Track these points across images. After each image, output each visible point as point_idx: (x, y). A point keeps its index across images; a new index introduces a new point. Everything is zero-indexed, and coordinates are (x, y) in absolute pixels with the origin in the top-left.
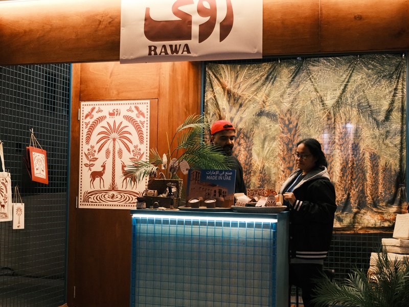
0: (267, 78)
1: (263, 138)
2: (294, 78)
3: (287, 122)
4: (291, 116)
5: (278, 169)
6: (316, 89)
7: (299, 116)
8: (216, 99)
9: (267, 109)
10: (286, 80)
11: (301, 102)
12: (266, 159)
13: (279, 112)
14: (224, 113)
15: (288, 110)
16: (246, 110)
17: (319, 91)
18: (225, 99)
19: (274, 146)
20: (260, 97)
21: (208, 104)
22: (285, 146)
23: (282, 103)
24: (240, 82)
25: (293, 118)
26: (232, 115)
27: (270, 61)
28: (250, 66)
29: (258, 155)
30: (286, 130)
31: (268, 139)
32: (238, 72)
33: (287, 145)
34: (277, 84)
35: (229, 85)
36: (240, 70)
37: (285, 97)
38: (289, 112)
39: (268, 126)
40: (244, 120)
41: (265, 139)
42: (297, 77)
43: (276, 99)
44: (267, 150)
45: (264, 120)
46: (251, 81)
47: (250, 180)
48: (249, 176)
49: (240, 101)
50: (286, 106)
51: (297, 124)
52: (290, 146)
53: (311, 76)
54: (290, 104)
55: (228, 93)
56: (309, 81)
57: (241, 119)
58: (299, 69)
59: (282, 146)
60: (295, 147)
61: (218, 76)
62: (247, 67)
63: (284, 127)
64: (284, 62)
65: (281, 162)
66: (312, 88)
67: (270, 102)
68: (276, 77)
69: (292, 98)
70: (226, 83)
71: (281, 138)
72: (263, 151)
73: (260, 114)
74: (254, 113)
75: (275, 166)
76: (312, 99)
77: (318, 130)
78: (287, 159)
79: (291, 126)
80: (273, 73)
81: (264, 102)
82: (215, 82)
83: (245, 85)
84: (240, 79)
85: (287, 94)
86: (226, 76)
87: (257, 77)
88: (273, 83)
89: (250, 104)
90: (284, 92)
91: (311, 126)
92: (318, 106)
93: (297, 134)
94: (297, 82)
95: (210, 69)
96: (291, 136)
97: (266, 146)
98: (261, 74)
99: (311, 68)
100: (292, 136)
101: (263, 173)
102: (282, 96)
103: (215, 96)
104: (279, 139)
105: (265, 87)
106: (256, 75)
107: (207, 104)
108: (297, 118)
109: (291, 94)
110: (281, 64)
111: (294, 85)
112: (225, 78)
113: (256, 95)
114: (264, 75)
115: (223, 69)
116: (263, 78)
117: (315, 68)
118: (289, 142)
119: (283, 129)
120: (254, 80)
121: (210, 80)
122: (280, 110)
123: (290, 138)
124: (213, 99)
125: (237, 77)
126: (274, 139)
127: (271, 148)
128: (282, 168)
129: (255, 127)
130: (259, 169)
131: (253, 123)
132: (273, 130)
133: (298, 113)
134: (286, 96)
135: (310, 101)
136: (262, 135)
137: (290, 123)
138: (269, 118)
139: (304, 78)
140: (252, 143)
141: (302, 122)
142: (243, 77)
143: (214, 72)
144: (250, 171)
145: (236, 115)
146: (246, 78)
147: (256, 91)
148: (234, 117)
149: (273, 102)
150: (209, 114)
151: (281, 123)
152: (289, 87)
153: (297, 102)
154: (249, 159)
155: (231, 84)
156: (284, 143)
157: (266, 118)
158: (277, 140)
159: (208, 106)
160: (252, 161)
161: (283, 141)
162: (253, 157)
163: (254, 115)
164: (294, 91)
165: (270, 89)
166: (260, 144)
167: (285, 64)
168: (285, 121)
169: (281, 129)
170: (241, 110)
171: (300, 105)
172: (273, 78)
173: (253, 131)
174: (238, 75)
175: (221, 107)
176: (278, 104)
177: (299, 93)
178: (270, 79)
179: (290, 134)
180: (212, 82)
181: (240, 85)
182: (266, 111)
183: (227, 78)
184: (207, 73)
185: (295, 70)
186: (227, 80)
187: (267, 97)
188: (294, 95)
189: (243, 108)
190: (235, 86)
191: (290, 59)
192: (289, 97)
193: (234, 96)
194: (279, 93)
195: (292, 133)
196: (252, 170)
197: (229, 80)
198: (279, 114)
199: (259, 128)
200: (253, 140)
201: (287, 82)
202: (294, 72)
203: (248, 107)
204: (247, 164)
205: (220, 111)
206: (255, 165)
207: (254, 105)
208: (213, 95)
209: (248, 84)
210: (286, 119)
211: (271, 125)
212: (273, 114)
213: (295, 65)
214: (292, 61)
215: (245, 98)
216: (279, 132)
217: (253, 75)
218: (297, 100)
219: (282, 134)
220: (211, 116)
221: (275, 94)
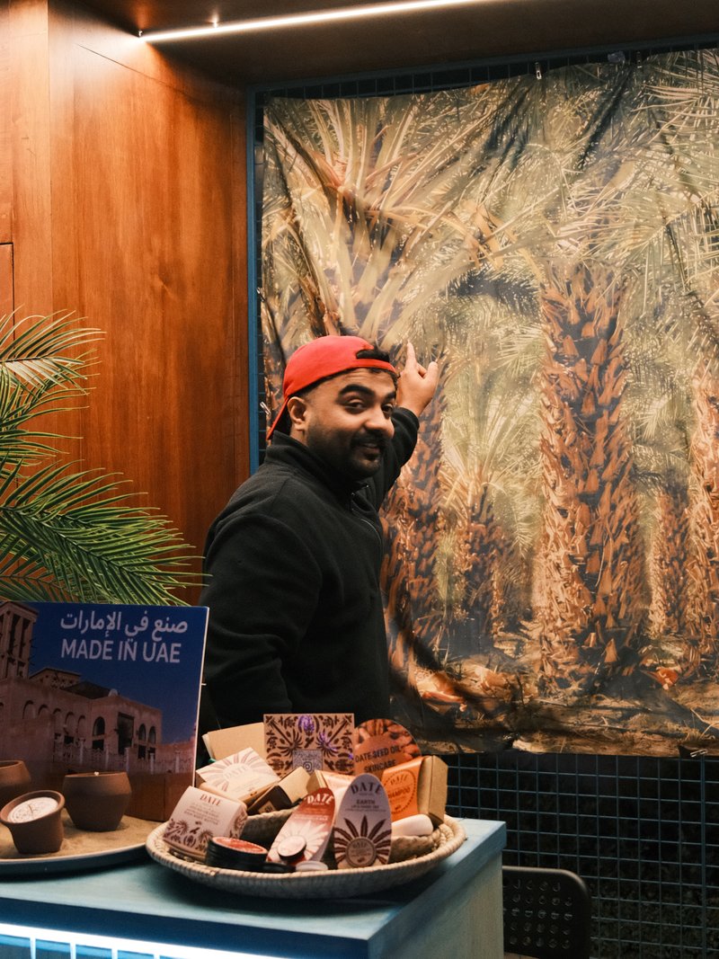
0: (492, 145)
1: (479, 381)
2: (595, 138)
3: (574, 317)
4: (587, 289)
5: (543, 501)
6: (685, 178)
7: (622, 289)
8: (300, 237)
9: (494, 266)
10: (566, 147)
11: (629, 232)
12: (493, 462)
13: (541, 277)
14: (333, 288)
15: (578, 269)
16: (417, 276)
17: (699, 185)
18: (335, 235)
19: (522, 410)
20: (467, 219)
21: (276, 255)
22: (567, 412)
23: (552, 239)
24: (391, 167)
25: (598, 300)
26: (361, 295)
27: (504, 77)
28: (428, 100)
29: (464, 447)
30: (569, 348)
31: (501, 383)
32: (380, 127)
33: (576, 406)
34: (531, 165)
35: (350, 182)
36: (388, 120)
37: (562, 217)
38: (582, 276)
39: (498, 332)
40: (406, 314)
41: (488, 387)
42: (609, 135)
43: (529, 226)
44: (497, 429)
45: (484, 310)
46: (432, 158)
47: (435, 547)
48: (430, 532)
49: (391, 241)
50: (569, 249)
51: (613, 322)
52: (589, 410)
53: (665, 128)
54: (583, 245)
55: (346, 212)
56: (659, 146)
57: (397, 308)
58: (616, 103)
59: (556, 414)
60: (605, 412)
61: (307, 145)
62: (414, 103)
63: (564, 335)
64: (557, 76)
65: (552, 476)
66: (670, 176)
67: (505, 239)
68: (525, 139)
69: (590, 219)
70: (336, 171)
71: (553, 379)
72: (480, 431)
73: (469, 286)
74: (444, 285)
75: (531, 491)
76: (670, 219)
77: (697, 344)
78: (575, 462)
79: (589, 331)
80: (513, 124)
81: (482, 239)
82: (298, 169)
83: (408, 178)
84: (391, 154)
85: (573, 201)
86: (336, 143)
87: (455, 141)
88: (515, 161)
89: (430, 251)
90: (560, 198)
91: (668, 328)
92: (695, 247)
93: (614, 364)
94: (612, 153)
95: (278, 120)
96: (589, 371)
97: (491, 413)
98: (470, 127)
99: (666, 92)
100: (594, 370)
101: (483, 518)
102: (551, 212)
103: (297, 224)
104: (544, 385)
105: (484, 180)
106: (448, 135)
107: (271, 258)
108: (614, 297)
109: (588, 202)
110: (544, 85)
111: (597, 164)
112: (334, 152)
113: (450, 213)
114: (479, 134)
115: (326, 117)
116: (478, 145)
117: (683, 94)
118: (582, 394)
119: (558, 345)
120: (443, 155)
121: (279, 164)
122: (546, 270)
123: (585, 377)
124: (291, 238)
125: (378, 146)
126: (524, 383)
127: (514, 421)
128: (556, 499)
129: (452, 339)
130: (469, 502)
131: (441, 326)
132: (519, 348)
133: (617, 279)
134: (568, 211)
135: (662, 229)
136: (478, 369)
137: (586, 318)
138: (503, 301)
139: (637, 136)
140: (440, 401)
141: (631, 315)
142: (400, 142)
143: (293, 133)
144: (431, 512)
145: (378, 292)
146: (414, 150)
147: (450, 199)
148: (370, 304)
149: (519, 237)
150: (280, 294)
151: (549, 321)
152: (577, 177)
153: (613, 235)
154: (429, 463)
155: (356, 175)
156: (563, 400)
157: (491, 302)
158: (537, 389)
159: (275, 263)
160: (440, 471)
161: (558, 392)
162: (443, 458)
163: (442, 294)
164: (597, 192)
165: (505, 188)
166: (470, 405)
167: (562, 84)
168: (564, 313)
169: (551, 344)
170: (396, 274)
171: (623, 245)
172: (517, 143)
173: (442, 355)
174: (381, 137)
175: (320, 263)
176: (538, 244)
177: (618, 197)
178: (504, 147)
179: (588, 362)
180: (286, 171)
181: (389, 176)
182: (491, 274)
183: (341, 153)
184: (267, 136)
185: (603, 106)
186: (342, 158)
187: (492, 218)
188: (599, 205)
189: (404, 267)
190: (372, 181)
191: (581, 61)
192: (579, 214)
193: (369, 221)
194: (540, 200)
195: (592, 361)
196: (439, 509)
197: (351, 158)
198: (542, 286)
199: (465, 342)
200: (445, 392)
201: (568, 156)
202: (599, 112)
203: (420, 262)
204: (422, 486)
205: (316, 284)
206: (451, 488)
207: (444, 251)
208: (288, 219)
209: (420, 174)
210: (569, 302)
211: (510, 328)
212: (518, 285)
213: (602, 84)
214: (588, 69)
215: (408, 227)
216: (543, 355)
217: (437, 134)
218: (611, 226)
219: (556, 364)
220: (285, 304)
221: (526, 208)
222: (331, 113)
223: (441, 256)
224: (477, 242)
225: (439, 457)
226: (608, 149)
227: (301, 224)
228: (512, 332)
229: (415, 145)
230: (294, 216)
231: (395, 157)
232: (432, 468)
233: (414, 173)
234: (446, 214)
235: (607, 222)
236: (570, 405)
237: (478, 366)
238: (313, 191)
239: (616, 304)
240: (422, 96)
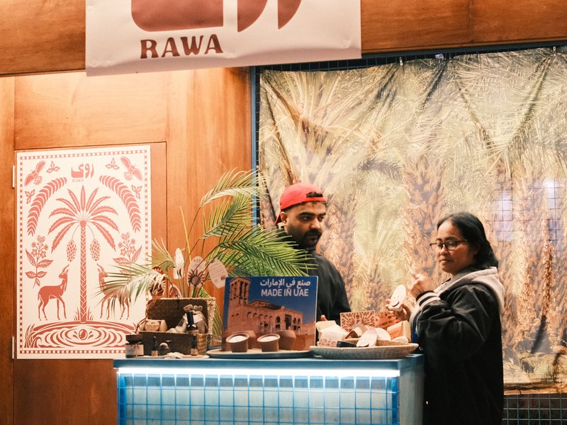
0: (379, 96)
1: (373, 212)
2: (430, 94)
3: (420, 181)
4: (426, 168)
5: (405, 272)
6: (473, 115)
7: (443, 168)
8: (280, 140)
9: (380, 156)
10: (416, 98)
11: (446, 140)
12: (381, 253)
13: (403, 161)
14: (297, 166)
15: (421, 158)
16: (340, 160)
17: (480, 118)
18: (298, 139)
19: (395, 227)
20: (366, 133)
21: (266, 149)
22: (417, 227)
23: (408, 143)
24: (327, 106)
25: (432, 173)
26: (312, 169)
27: (385, 64)
28: (345, 74)
29: (366, 245)
30: (418, 196)
31: (384, 214)
32: (321, 86)
33: (422, 224)
34: (398, 106)
35: (306, 113)
36: (325, 82)
37: (414, 132)
38: (423, 161)
39: (382, 188)
40: (335, 179)
41: (377, 216)
42: (436, 93)
43: (397, 136)
44: (382, 236)
45: (375, 177)
46: (348, 102)
49: (327, 143)
50: (416, 149)
51: (439, 184)
52: (427, 227)
53: (463, 91)
54: (424, 146)
55: (304, 127)
56: (461, 99)
57: (331, 176)
58: (440, 78)
59: (412, 228)
61: (283, 94)
62: (339, 75)
63: (415, 190)
64: (410, 64)
65: (410, 259)
66: (465, 114)
67: (385, 143)
68: (395, 94)
69: (427, 133)
70: (299, 107)
71: (410, 211)
72: (374, 237)
73: (367, 166)
74: (355, 165)
75: (399, 266)
76: (466, 134)
77: (480, 194)
78: (421, 252)
79: (427, 188)
80: (389, 87)
81: (374, 143)
82: (278, 106)
83: (336, 112)
84: (327, 99)
85: (419, 125)
86: (298, 93)
87: (359, 94)
88: (390, 104)
89: (347, 148)
90: (413, 123)
91: (466, 186)
92: (479, 147)
93: (440, 204)
94: (437, 102)
95: (268, 81)
96: (427, 207)
97: (379, 228)
98: (367, 88)
99: (462, 73)
100: (430, 207)
101: (376, 281)
102: (407, 130)
103: (278, 134)
104: (405, 214)
105: (374, 113)
106: (356, 91)
107: (264, 151)
108: (439, 171)
109: (426, 125)
110: (404, 68)
111: (431, 107)
112: (298, 98)
113: (357, 129)
114: (372, 91)
115: (293, 81)
116: (372, 96)
117: (472, 75)
118: (424, 219)
119: (412, 195)
120: (354, 100)
121: (269, 103)
122: (406, 158)
123: (426, 211)
124: (274, 141)
125: (320, 95)
126: (395, 213)
127: (390, 232)
128: (412, 271)
129: (358, 191)
130: (369, 273)
131: (353, 185)
132: (393, 196)
133: (441, 162)
134: (416, 130)
135: (463, 139)
136: (372, 207)
137: (426, 182)
138: (384, 173)
139: (450, 94)
140: (353, 223)
141: (448, 180)
142: (332, 94)
143: (276, 88)
144: (349, 278)
145: (320, 168)
146: (338, 98)
147: (358, 122)
148: (317, 174)
149: (392, 142)
150: (268, 169)
151: (407, 183)
152: (421, 113)
153: (439, 141)
154: (347, 253)
155: (309, 110)
156: (415, 222)
157: (378, 173)
158: (402, 216)
159: (266, 153)
160: (353, 257)
161: (412, 218)
162: (354, 251)
163: (354, 169)
164: (431, 120)
165: (385, 118)
166: (368, 224)
167: (413, 67)
168: (415, 179)
169: (409, 194)
170: (330, 159)
171: (444, 146)
172: (391, 96)
173: (354, 200)
174: (322, 91)
175: (291, 153)
176: (401, 145)
177: (441, 123)
178: (384, 97)
179: (427, 202)
180: (272, 107)
181: (326, 110)
182: (378, 160)
183: (301, 98)
184: (261, 89)
185: (433, 79)
186: (301, 101)
187: (379, 132)
188: (432, 127)
189: (333, 156)
190: (317, 113)
191: (422, 57)
192: (422, 131)
193: (315, 133)
194: (402, 124)
195: (429, 202)
196: (353, 276)
197: (306, 101)
198: (404, 165)
199: (365, 193)
200: (355, 218)
201: (416, 103)
202: (432, 82)
203: (342, 154)
204: (344, 265)
205: (289, 164)
206: (359, 265)
207: (354, 148)
208: (273, 131)
209: (342, 110)
210: (417, 174)
211: (388, 186)
212: (392, 165)
213: (432, 69)
214: (425, 61)
215: (336, 136)
216: (405, 200)
217: (351, 90)
218: (437, 137)
219: (411, 204)
220: (271, 174)
221: (395, 127)
222: (295, 78)
223: (353, 150)
224: (371, 144)
225: (353, 250)
226: (436, 100)
227: (281, 134)
228: (389, 188)
229: (339, 96)
230: (277, 130)
231: (329, 101)
232: (349, 256)
233: (339, 109)
234: (355, 130)
235: (435, 135)
236: (419, 224)
237: (372, 205)
238: (286, 117)
239: (440, 175)
240: (343, 72)
